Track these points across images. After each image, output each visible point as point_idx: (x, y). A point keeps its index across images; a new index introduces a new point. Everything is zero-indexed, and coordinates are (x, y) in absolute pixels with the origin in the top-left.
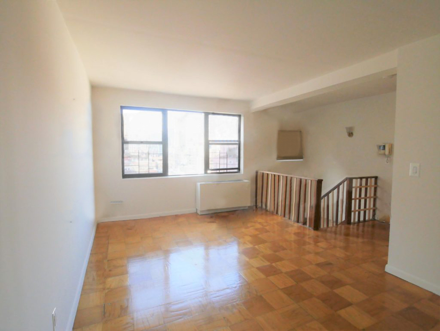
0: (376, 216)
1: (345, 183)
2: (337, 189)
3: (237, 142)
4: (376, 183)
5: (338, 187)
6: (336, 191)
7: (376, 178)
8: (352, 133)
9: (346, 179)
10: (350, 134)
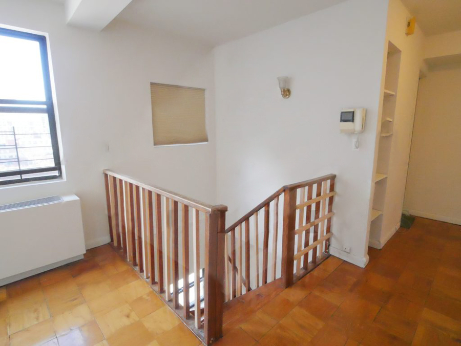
0: (330, 247)
1: (282, 197)
2: (263, 209)
3: (45, 107)
4: (332, 188)
5: (266, 204)
6: (262, 212)
7: (333, 178)
8: (289, 91)
9: (284, 190)
10: (286, 92)
